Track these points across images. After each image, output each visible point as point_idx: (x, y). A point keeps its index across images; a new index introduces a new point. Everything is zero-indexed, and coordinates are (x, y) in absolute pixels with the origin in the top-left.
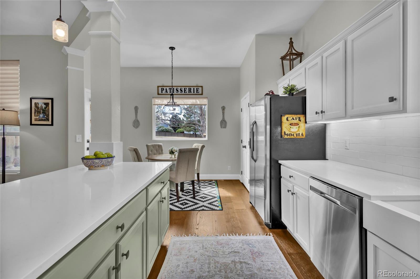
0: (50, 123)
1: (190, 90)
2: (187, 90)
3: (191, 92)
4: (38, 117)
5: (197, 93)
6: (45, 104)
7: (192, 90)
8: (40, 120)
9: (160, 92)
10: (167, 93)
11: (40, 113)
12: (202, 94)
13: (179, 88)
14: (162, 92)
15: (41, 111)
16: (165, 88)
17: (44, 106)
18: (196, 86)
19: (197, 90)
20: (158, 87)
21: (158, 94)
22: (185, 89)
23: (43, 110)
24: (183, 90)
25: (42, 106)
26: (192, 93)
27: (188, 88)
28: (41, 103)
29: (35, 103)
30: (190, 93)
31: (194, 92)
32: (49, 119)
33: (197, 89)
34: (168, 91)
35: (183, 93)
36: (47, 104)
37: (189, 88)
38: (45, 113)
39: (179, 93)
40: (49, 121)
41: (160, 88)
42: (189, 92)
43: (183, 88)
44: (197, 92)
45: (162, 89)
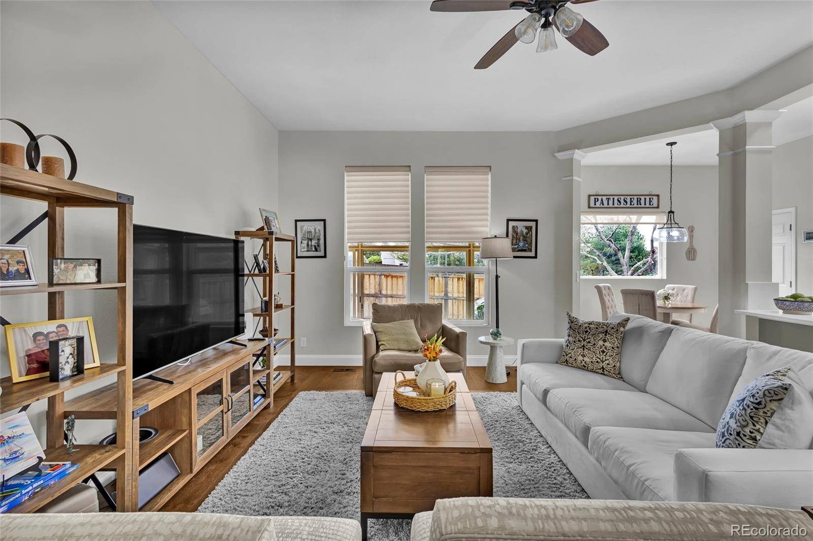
0: (532, 254)
1: (639, 201)
2: (635, 201)
3: (640, 204)
4: (516, 246)
5: (650, 206)
6: (527, 228)
7: (642, 201)
8: (519, 251)
9: (592, 204)
10: (603, 206)
11: (520, 241)
12: (658, 207)
13: (622, 198)
14: (595, 204)
15: (521, 237)
16: (600, 198)
17: (525, 231)
18: (648, 194)
19: (650, 201)
20: (589, 196)
21: (589, 207)
22: (631, 199)
23: (524, 236)
24: (629, 201)
25: (522, 231)
26: (643, 205)
27: (635, 198)
28: (521, 226)
29: (513, 227)
30: (639, 206)
31: (645, 204)
32: (531, 249)
33: (650, 199)
34: (605, 202)
35: (628, 205)
36: (529, 229)
37: (638, 198)
38: (526, 241)
39: (622, 205)
40: (531, 251)
41: (592, 199)
42: (638, 204)
43: (629, 198)
44: (650, 204)
45: (595, 199)
